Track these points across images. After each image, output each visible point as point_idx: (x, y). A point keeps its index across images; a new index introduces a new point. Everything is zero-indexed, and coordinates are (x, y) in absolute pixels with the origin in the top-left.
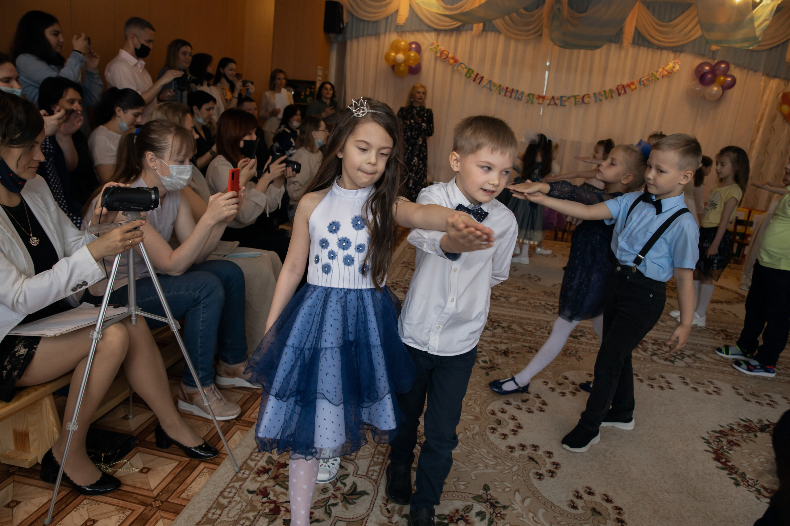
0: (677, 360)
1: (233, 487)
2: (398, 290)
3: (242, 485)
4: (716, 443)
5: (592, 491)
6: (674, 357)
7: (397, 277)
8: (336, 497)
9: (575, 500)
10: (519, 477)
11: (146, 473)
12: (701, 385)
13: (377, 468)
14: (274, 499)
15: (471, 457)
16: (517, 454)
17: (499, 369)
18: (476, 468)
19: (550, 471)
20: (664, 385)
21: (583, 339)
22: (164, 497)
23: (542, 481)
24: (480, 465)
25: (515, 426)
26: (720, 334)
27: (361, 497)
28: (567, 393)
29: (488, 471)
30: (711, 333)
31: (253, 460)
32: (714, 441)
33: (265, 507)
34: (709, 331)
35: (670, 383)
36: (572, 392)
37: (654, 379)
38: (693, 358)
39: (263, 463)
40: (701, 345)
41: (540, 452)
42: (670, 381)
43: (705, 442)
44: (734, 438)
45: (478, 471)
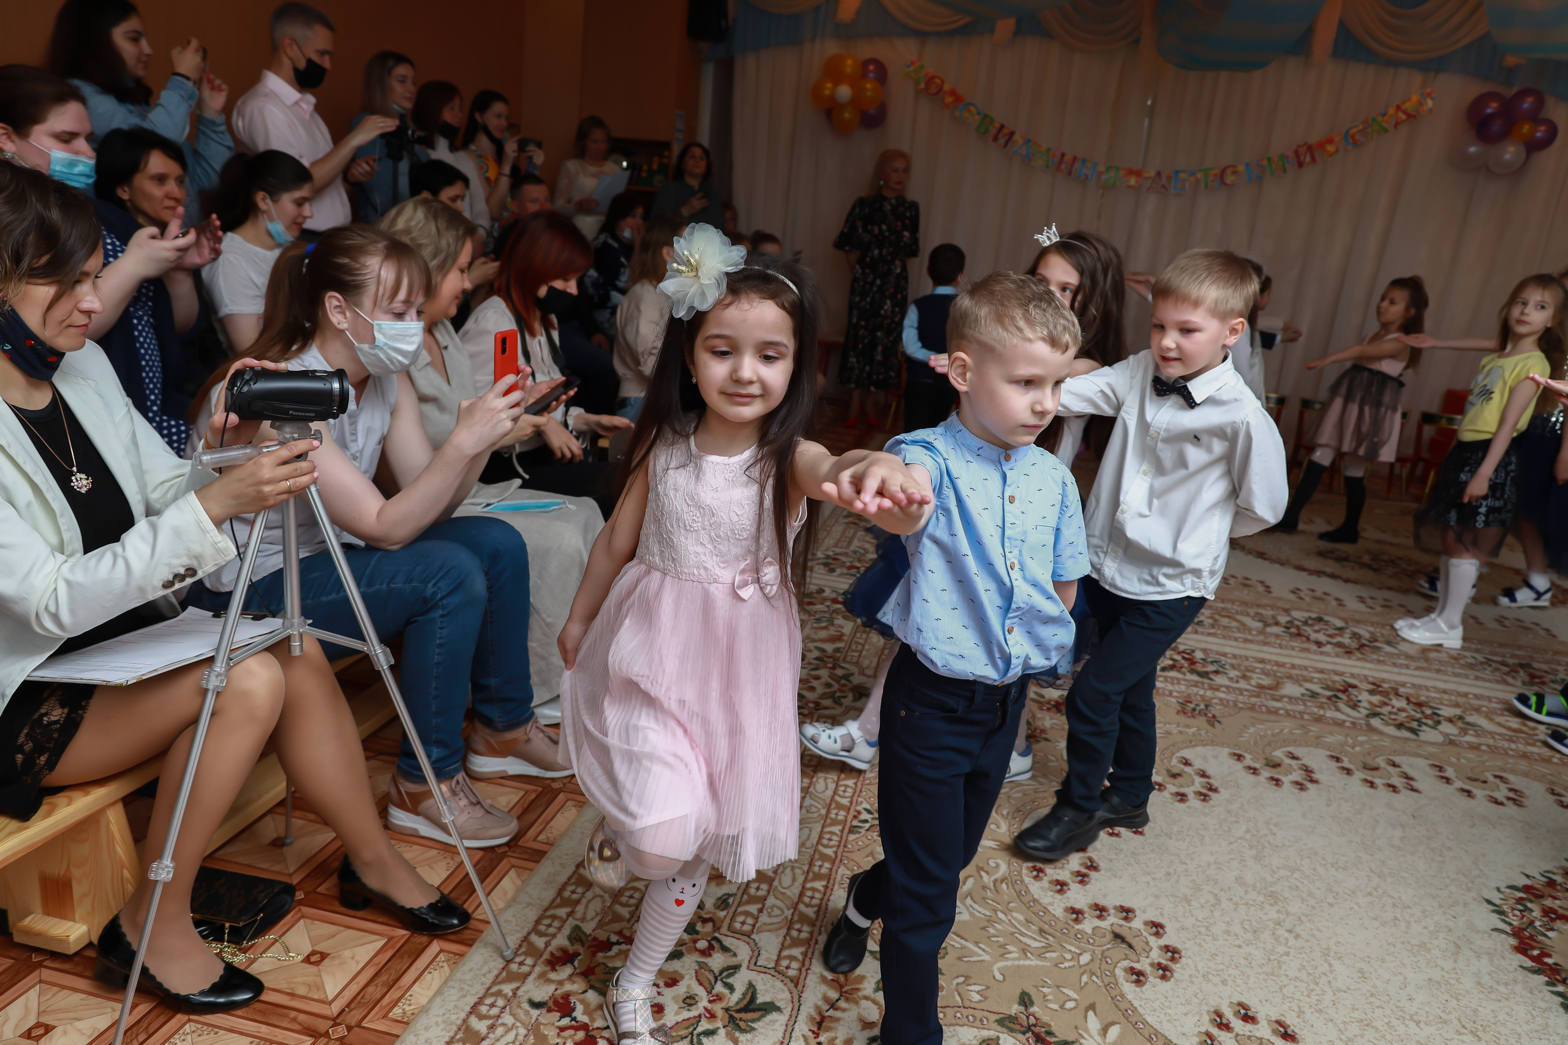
0: (1424, 728)
1: (499, 993)
2: (838, 571)
3: (518, 988)
4: (1517, 913)
5: (1250, 1013)
6: (1418, 720)
7: (836, 546)
8: (712, 1016)
9: (1215, 1031)
10: (1094, 978)
11: (317, 963)
12: (1478, 783)
13: (797, 952)
14: (584, 1019)
15: (991, 930)
16: (1088, 925)
17: (1047, 740)
18: (1002, 955)
19: (1160, 966)
20: (1397, 781)
21: (1220, 680)
22: (353, 1017)
23: (1144, 989)
24: (1010, 948)
25: (1081, 865)
26: (1517, 672)
27: (763, 1016)
28: (1191, 796)
29: (1028, 962)
30: (1497, 670)
31: (541, 934)
32: (1513, 909)
33: (566, 1038)
34: (1493, 665)
35: (1412, 779)
36: (1201, 794)
37: (1377, 769)
38: (1460, 724)
39: (561, 941)
40: (1477, 697)
41: (1137, 924)
42: (1411, 773)
43: (1494, 911)
44: (1557, 902)
45: (1009, 963)
